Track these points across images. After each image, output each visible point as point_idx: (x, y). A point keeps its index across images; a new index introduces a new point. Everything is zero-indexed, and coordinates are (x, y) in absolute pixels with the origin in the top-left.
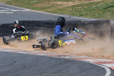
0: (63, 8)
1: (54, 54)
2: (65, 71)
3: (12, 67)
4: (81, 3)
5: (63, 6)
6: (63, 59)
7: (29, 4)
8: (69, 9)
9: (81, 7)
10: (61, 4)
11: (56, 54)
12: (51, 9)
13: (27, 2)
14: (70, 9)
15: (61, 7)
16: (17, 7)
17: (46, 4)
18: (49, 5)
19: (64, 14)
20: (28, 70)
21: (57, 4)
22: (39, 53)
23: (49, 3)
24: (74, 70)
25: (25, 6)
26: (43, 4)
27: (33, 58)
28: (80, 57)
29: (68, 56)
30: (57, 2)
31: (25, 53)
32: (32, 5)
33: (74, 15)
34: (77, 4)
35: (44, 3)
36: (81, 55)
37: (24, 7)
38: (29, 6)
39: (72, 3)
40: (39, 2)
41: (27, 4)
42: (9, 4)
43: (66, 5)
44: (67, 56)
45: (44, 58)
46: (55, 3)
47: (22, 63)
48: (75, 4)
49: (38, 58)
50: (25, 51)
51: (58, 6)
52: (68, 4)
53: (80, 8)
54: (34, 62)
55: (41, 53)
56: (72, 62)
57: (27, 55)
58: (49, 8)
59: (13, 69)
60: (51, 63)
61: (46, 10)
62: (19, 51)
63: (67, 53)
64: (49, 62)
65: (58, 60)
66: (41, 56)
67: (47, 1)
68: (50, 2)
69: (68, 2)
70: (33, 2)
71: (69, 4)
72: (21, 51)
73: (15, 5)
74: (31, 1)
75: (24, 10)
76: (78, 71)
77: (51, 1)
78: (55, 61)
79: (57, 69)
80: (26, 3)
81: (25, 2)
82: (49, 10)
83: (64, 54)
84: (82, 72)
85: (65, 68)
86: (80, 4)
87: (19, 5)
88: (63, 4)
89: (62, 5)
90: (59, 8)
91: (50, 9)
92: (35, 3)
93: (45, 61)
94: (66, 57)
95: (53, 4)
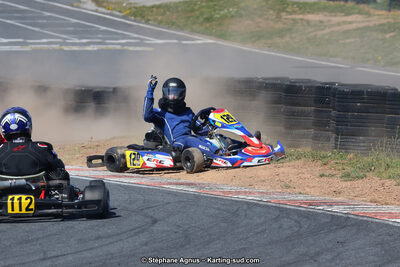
0: (327, 37)
1: (292, 197)
2: (329, 256)
3: (143, 238)
4: (392, 21)
5: (327, 30)
6: (324, 215)
7: (209, 20)
8: (348, 41)
9: (392, 34)
10: (321, 22)
11: (300, 197)
12: (287, 39)
13: (202, 14)
14: (353, 40)
15: (320, 33)
16: (168, 28)
17: (268, 19)
18: (279, 26)
19: (331, 56)
20: (199, 250)
21: (308, 22)
22: (238, 193)
23: (280, 17)
24: (362, 254)
25: (194, 27)
26: (260, 20)
27: (218, 209)
28: (385, 209)
29: (342, 203)
30: (309, 13)
31: (192, 190)
32: (220, 24)
33: (368, 60)
34: (377, 23)
35: (260, 16)
36: (387, 204)
37: (193, 31)
38: (208, 25)
39: (359, 18)
40: (243, 13)
41: (201, 19)
42: (139, 18)
43: (339, 24)
44: (337, 203)
45: (258, 210)
46: (302, 19)
47: (179, 226)
48: (371, 24)
49: (235, 208)
50: (189, 184)
51: (310, 29)
52: (345, 22)
53: (388, 36)
54: (222, 224)
55: (245, 193)
56: (353, 225)
57: (197, 197)
58: (281, 33)
59: (146, 244)
60: (280, 227)
61: (269, 41)
62: (171, 184)
63: (337, 193)
64: (274, 226)
65: (307, 217)
66: (247, 203)
67: (271, 12)
68: (283, 14)
69: (348, 14)
70: (222, 13)
71: (350, 23)
72: (177, 184)
73: (160, 23)
74: (215, 10)
75: (193, 40)
76: (376, 259)
77: (288, 10)
78: (296, 221)
79: (302, 249)
80: (198, 18)
81: (197, 13)
82: (278, 40)
83: (328, 198)
84: (389, 262)
85: (329, 246)
86: (388, 23)
87: (173, 24)
88: (329, 21)
89: (326, 26)
90: (313, 34)
91: (282, 37)
92: (232, 17)
93: (258, 221)
94: (335, 209)
95: (293, 20)
